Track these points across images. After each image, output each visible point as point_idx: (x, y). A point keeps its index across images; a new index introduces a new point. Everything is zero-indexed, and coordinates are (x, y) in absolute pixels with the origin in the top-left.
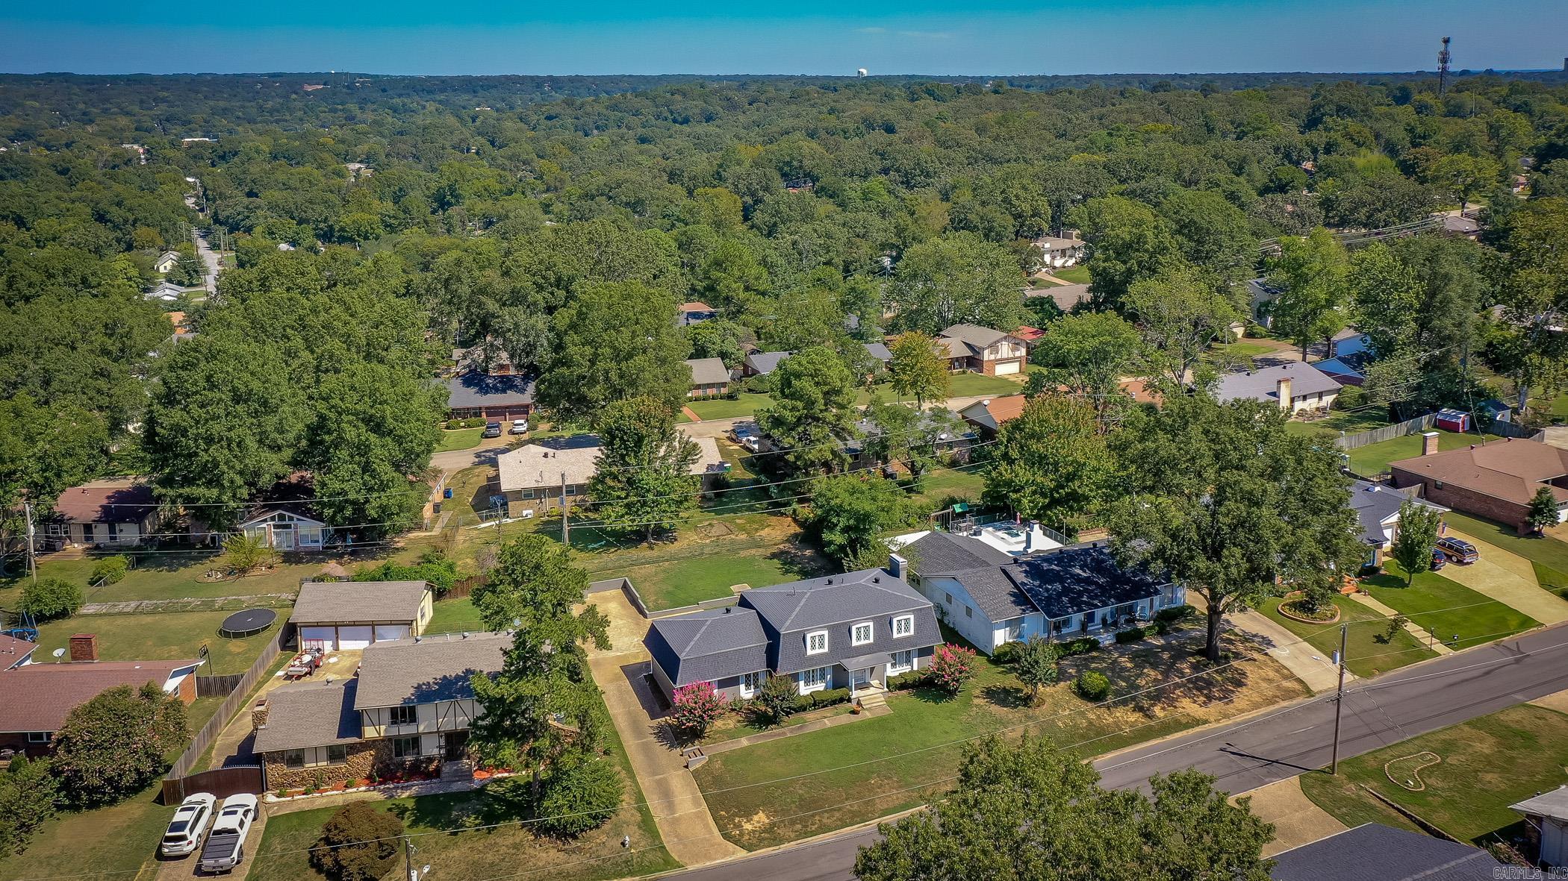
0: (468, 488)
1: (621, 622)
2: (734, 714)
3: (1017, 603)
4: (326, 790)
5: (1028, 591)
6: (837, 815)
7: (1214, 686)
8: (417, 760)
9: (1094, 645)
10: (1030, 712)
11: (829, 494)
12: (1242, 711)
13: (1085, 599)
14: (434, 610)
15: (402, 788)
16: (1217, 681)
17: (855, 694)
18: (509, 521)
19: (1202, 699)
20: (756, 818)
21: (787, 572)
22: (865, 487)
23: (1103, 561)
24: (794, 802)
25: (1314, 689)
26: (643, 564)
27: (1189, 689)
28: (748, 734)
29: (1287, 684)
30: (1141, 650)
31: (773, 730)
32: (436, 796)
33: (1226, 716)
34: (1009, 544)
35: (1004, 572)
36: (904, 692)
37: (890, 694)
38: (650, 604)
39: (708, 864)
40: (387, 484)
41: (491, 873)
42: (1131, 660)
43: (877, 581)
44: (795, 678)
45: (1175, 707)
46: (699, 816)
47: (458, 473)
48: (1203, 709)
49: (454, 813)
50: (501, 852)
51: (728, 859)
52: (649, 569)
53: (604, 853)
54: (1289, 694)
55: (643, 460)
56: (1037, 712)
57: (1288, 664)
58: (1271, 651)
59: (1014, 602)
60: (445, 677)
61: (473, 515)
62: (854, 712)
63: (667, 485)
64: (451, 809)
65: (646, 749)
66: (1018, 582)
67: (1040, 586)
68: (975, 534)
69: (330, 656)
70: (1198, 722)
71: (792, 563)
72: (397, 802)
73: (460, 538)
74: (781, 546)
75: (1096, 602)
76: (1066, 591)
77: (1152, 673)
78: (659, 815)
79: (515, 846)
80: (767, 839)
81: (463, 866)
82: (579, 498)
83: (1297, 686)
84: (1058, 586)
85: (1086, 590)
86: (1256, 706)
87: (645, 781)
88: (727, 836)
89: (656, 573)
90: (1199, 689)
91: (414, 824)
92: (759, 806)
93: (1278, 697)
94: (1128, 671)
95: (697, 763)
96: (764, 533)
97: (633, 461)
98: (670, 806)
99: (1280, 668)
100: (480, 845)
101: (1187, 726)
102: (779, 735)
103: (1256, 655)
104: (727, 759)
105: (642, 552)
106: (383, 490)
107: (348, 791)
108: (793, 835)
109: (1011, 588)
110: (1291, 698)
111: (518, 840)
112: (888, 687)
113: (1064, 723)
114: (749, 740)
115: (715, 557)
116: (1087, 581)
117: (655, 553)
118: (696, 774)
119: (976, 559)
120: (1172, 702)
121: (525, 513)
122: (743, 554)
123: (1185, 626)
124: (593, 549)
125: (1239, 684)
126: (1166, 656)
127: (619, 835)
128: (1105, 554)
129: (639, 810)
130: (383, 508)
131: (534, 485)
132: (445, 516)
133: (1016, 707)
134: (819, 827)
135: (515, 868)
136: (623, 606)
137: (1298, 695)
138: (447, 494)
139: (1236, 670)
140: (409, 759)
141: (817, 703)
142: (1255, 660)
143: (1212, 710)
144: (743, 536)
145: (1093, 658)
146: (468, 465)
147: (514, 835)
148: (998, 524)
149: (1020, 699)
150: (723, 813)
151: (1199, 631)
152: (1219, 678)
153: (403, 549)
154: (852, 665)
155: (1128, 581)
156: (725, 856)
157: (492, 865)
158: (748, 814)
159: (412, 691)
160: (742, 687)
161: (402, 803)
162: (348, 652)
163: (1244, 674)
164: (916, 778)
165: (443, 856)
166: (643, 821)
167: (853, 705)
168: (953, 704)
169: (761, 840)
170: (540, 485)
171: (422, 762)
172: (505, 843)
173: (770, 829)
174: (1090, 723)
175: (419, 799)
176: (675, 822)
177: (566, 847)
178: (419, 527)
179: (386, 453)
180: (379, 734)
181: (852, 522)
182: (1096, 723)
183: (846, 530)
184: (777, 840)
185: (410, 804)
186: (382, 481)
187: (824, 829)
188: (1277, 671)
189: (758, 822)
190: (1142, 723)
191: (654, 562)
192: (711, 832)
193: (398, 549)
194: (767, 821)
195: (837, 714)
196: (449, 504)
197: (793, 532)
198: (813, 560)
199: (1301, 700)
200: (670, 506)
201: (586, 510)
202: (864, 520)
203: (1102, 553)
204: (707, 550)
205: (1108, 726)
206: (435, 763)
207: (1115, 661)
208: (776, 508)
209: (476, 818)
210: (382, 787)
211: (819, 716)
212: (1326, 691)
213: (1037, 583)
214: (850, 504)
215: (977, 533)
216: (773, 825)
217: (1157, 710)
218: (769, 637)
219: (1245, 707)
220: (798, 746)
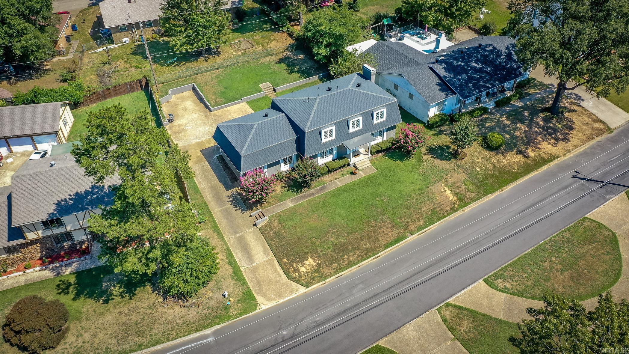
0: (87, 23)
1: (195, 116)
2: (278, 181)
3: (442, 90)
4: (11, 272)
5: (448, 81)
6: (358, 252)
7: (558, 132)
8: (72, 244)
9: (485, 110)
10: (459, 162)
11: (315, 22)
12: (576, 147)
13: (481, 83)
14: (74, 116)
15: (66, 266)
16: (559, 128)
17: (353, 160)
18: (114, 46)
19: (553, 141)
20: (307, 263)
21: (291, 72)
22: (338, 16)
23: (487, 56)
24: (329, 248)
25: (612, 126)
26: (203, 72)
27: (545, 135)
28: (290, 196)
29: (597, 125)
30: (511, 111)
31: (306, 192)
32: (90, 270)
33: (569, 151)
34: (423, 45)
35: (431, 69)
36: (380, 155)
37: (373, 158)
38: (212, 102)
39: (282, 301)
40: (22, 32)
41: (137, 330)
42: (508, 118)
43: (359, 86)
44: (315, 157)
45: (539, 149)
46: (269, 262)
47: (80, 12)
48: (555, 148)
49: (104, 284)
50: (141, 313)
51: (294, 296)
52: (207, 76)
53: (212, 303)
54: (600, 132)
55: (192, 6)
56: (463, 162)
57: (594, 111)
58: (583, 104)
59: (440, 90)
60: (77, 193)
61: (92, 43)
62: (352, 173)
63: (210, 21)
64: (101, 281)
65: (226, 213)
66: (442, 75)
67: (455, 77)
68: (400, 39)
69: (7, 157)
70: (554, 157)
71: (293, 65)
72: (63, 279)
73: (86, 60)
74: (284, 54)
75: (488, 85)
76: (470, 79)
77: (522, 127)
78: (243, 265)
79: (150, 307)
80: (316, 277)
81: (116, 327)
82: (156, 28)
83: (603, 127)
84: (465, 76)
85: (481, 77)
86: (583, 142)
87: (230, 240)
88: (290, 277)
89: (212, 79)
90: (550, 135)
91: (77, 296)
92: (307, 254)
93: (593, 134)
94: (508, 127)
95: (261, 223)
96: (273, 44)
97: (186, 7)
98: (250, 257)
99: (590, 115)
100: (125, 309)
101: (548, 161)
102: (310, 195)
103: (576, 108)
104: (280, 217)
105: (200, 64)
106: (22, 36)
107: (27, 271)
108: (332, 272)
109: (437, 80)
110: (601, 135)
111: (151, 303)
112: (371, 154)
113: (480, 168)
114: (292, 201)
115: (246, 64)
116: (480, 71)
117: (209, 64)
118: (263, 231)
119: (411, 60)
120: (537, 145)
121: (124, 40)
122: (263, 61)
123: (531, 91)
124: (171, 64)
125: (571, 128)
126: (526, 114)
127: (219, 289)
128: (487, 51)
129: (230, 264)
130: (25, 48)
131: (125, 22)
132: (75, 44)
133: (449, 159)
134: (348, 264)
135: (153, 323)
136: (195, 104)
137: (604, 132)
138: (74, 28)
139: (568, 119)
140: (67, 245)
141: (329, 170)
142: (576, 111)
143: (560, 148)
144: (260, 48)
145: (486, 119)
146: (86, 6)
147: (148, 298)
148: (411, 31)
149: (450, 153)
150: (285, 260)
151: (540, 94)
152: (560, 126)
153: (50, 70)
154: (350, 144)
155: (504, 68)
156: (292, 293)
157: (136, 323)
158: (302, 261)
159: (54, 207)
160: (282, 164)
161: (66, 279)
162: (19, 153)
163: (572, 121)
164: (401, 218)
165: (101, 321)
166: (234, 272)
167: (351, 168)
168: (412, 161)
169: (313, 278)
170: (130, 22)
171: (76, 244)
172: (144, 306)
173: (317, 268)
174: (495, 166)
175: (79, 274)
176: (254, 270)
177: (186, 304)
178: (59, 53)
179: (15, 10)
180: (38, 235)
181: (331, 40)
182: (498, 165)
183: (327, 46)
184: (324, 276)
185: (72, 280)
186: (18, 32)
187: (350, 264)
188: (589, 117)
189: (309, 265)
190: (523, 162)
191: (209, 71)
192: (280, 276)
193: (46, 70)
194: (314, 264)
195: (343, 175)
196: (76, 35)
197: (289, 43)
198: (305, 62)
199: (606, 136)
200: (214, 34)
201: (162, 35)
202: (339, 39)
203: (486, 51)
204: (240, 60)
205: (505, 166)
206: (86, 243)
207: (499, 120)
208: (276, 27)
209: (120, 287)
210: (51, 266)
211: (332, 178)
212: (618, 128)
213: (452, 75)
214: (330, 29)
215: (401, 39)
216: (319, 265)
217: (530, 152)
218: (297, 134)
219: (577, 144)
220: (324, 203)
